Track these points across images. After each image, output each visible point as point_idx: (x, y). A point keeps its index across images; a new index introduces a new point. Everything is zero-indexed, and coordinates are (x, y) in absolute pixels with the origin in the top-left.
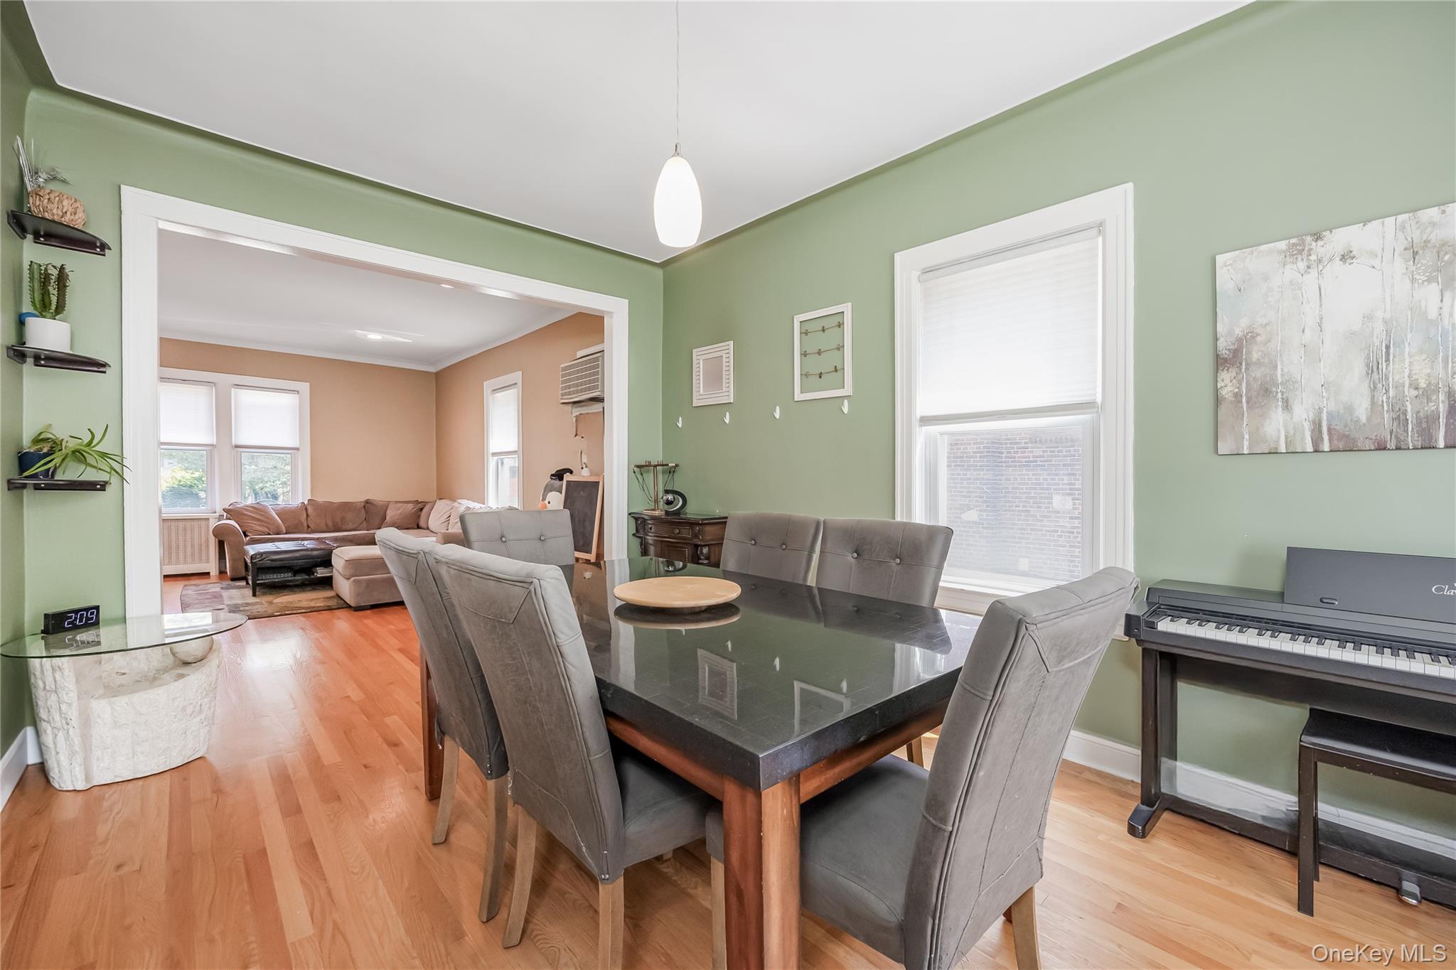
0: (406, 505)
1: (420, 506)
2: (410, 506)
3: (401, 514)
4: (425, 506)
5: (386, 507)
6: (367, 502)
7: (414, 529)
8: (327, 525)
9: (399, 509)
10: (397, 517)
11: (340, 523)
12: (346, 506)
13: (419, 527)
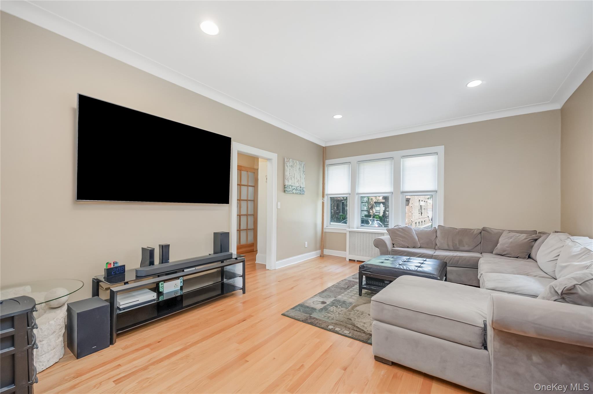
0: (518, 235)
1: (534, 236)
2: (523, 236)
3: (511, 242)
4: (540, 237)
5: (499, 234)
6: (484, 229)
7: (524, 258)
8: (448, 245)
9: (511, 237)
10: (507, 245)
11: (458, 245)
12: (465, 232)
13: (529, 257)
